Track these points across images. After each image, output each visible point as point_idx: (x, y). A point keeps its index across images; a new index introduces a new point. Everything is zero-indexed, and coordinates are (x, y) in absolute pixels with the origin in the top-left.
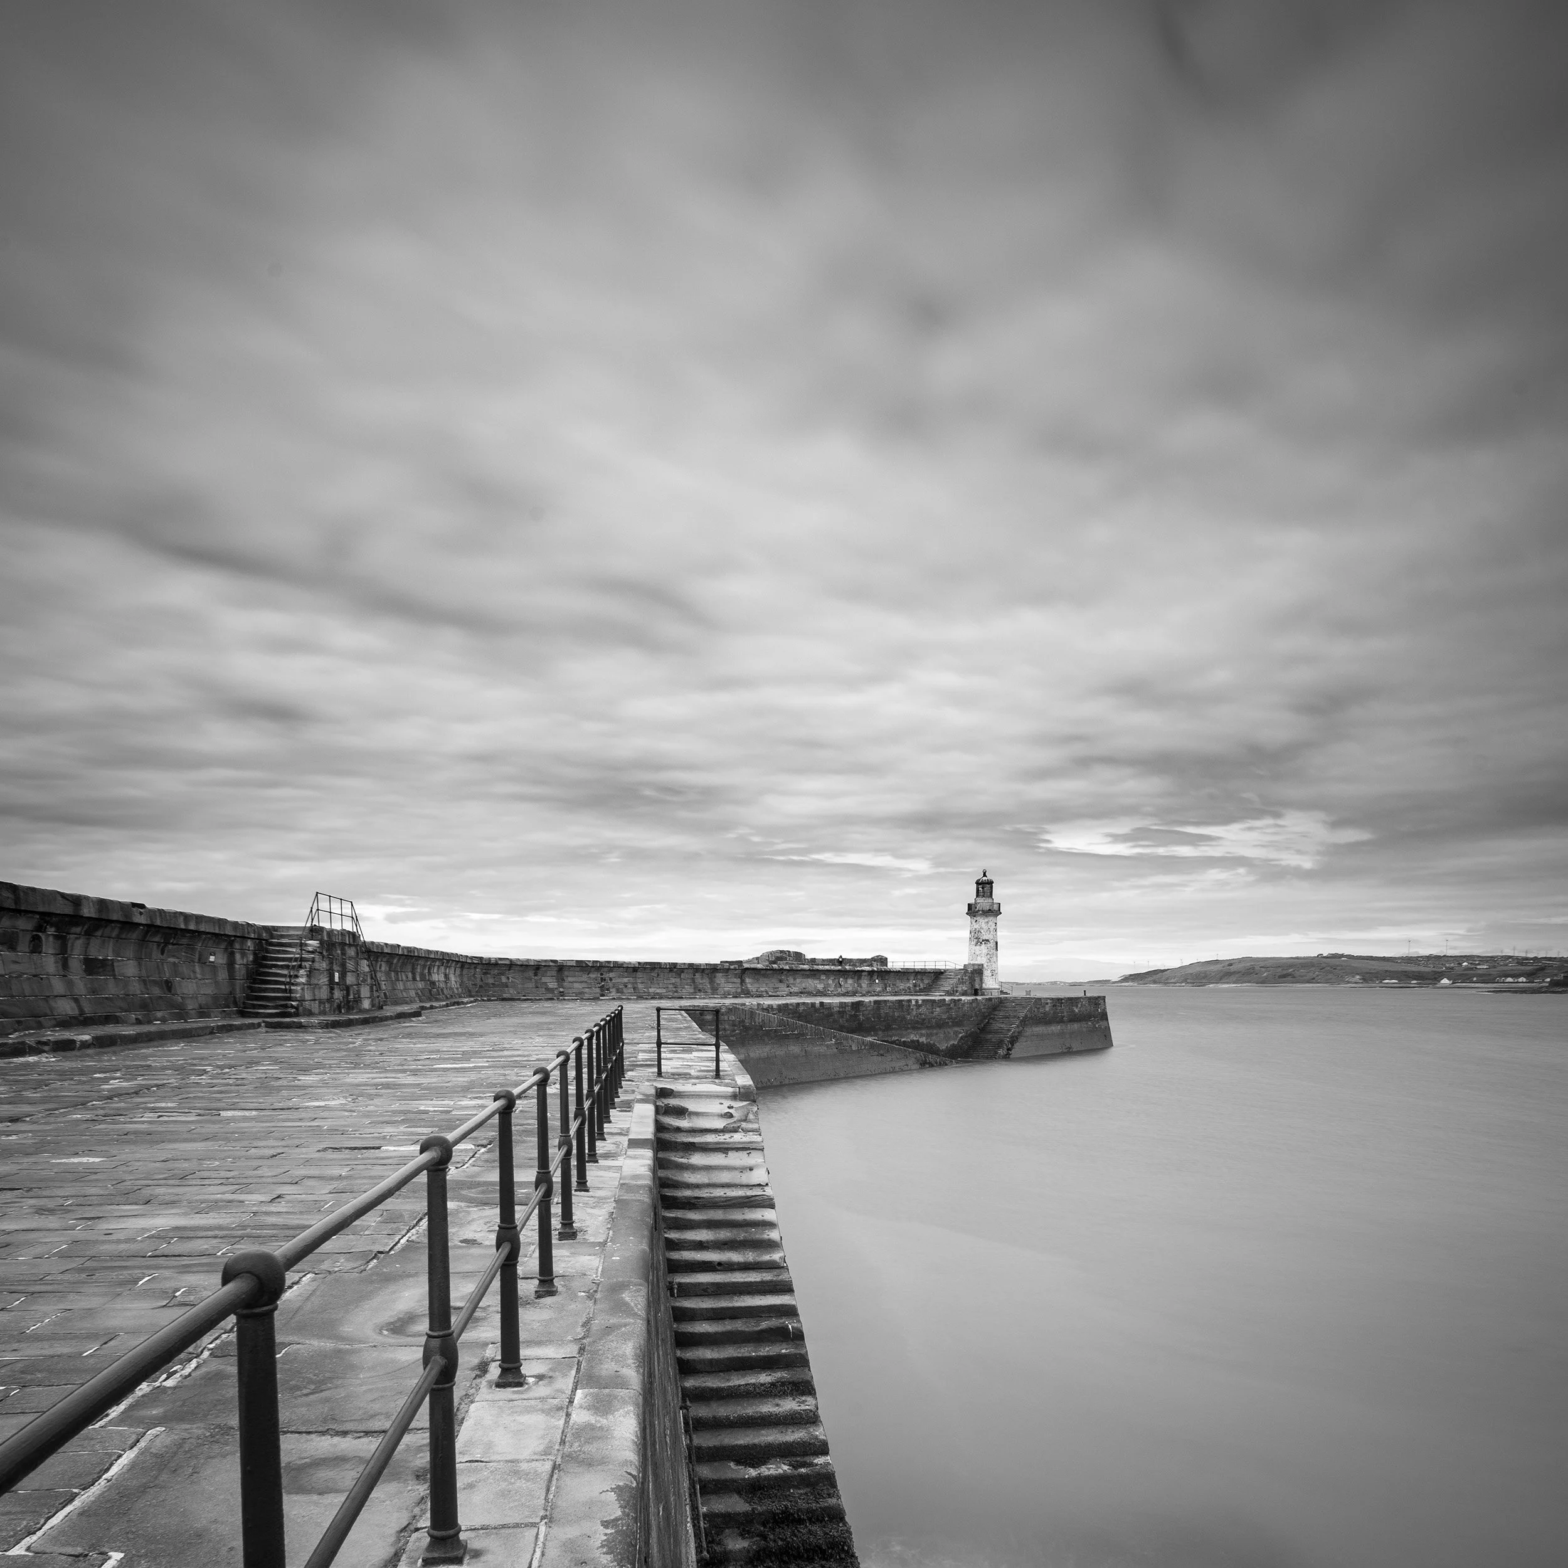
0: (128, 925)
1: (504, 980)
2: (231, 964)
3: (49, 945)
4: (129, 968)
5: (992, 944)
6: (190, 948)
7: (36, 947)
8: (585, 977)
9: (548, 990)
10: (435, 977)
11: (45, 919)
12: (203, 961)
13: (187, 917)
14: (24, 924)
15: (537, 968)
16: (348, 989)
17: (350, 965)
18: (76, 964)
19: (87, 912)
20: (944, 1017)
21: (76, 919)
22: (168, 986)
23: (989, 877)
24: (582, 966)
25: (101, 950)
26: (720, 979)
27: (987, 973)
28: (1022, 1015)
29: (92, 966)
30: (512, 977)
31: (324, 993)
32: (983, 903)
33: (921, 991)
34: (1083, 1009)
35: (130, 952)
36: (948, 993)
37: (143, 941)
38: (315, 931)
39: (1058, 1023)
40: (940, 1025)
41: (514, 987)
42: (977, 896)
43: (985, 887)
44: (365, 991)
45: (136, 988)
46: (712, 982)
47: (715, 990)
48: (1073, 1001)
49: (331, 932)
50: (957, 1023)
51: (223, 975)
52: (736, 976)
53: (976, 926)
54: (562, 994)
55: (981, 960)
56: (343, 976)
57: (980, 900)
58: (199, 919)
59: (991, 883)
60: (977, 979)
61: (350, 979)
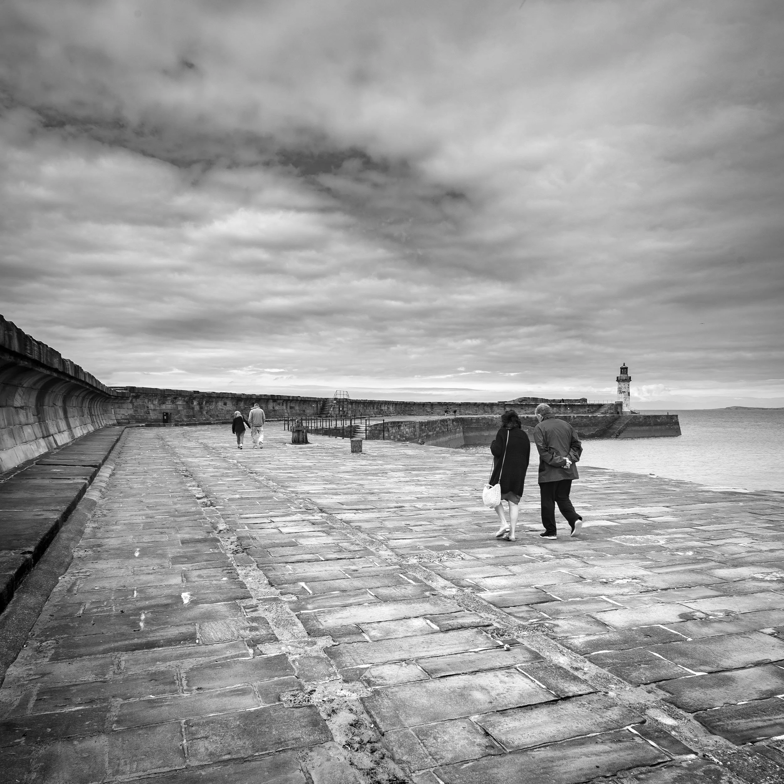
0: (297, 400)
1: (412, 408)
2: (317, 406)
3: (285, 405)
4: (297, 408)
5: (627, 393)
6: (309, 404)
7: (283, 405)
8: (441, 408)
9: (429, 412)
10: (383, 408)
11: (284, 400)
12: (311, 406)
13: (308, 398)
14: (281, 401)
15: (424, 405)
16: (344, 412)
17: (345, 406)
18: (288, 407)
19: (291, 398)
20: (588, 422)
21: (289, 400)
22: (304, 411)
23: (626, 366)
24: (440, 404)
25: (292, 405)
26: (495, 408)
27: (624, 405)
28: (626, 422)
29: (291, 408)
30: (415, 408)
31: (337, 412)
32: (624, 377)
33: (591, 412)
34: (664, 420)
35: (297, 405)
36: (602, 413)
37: (300, 403)
38: (335, 399)
39: (647, 426)
40: (586, 425)
41: (416, 411)
42: (621, 373)
43: (624, 370)
44: (350, 412)
45: (298, 411)
46: (491, 409)
47: (492, 412)
48: (658, 417)
49: (340, 399)
50: (595, 425)
51: (315, 409)
52: (502, 407)
53: (620, 386)
54: (432, 413)
55: (622, 400)
56: (343, 409)
57: (622, 375)
58: (311, 398)
59: (627, 368)
60: (619, 408)
61: (345, 409)
